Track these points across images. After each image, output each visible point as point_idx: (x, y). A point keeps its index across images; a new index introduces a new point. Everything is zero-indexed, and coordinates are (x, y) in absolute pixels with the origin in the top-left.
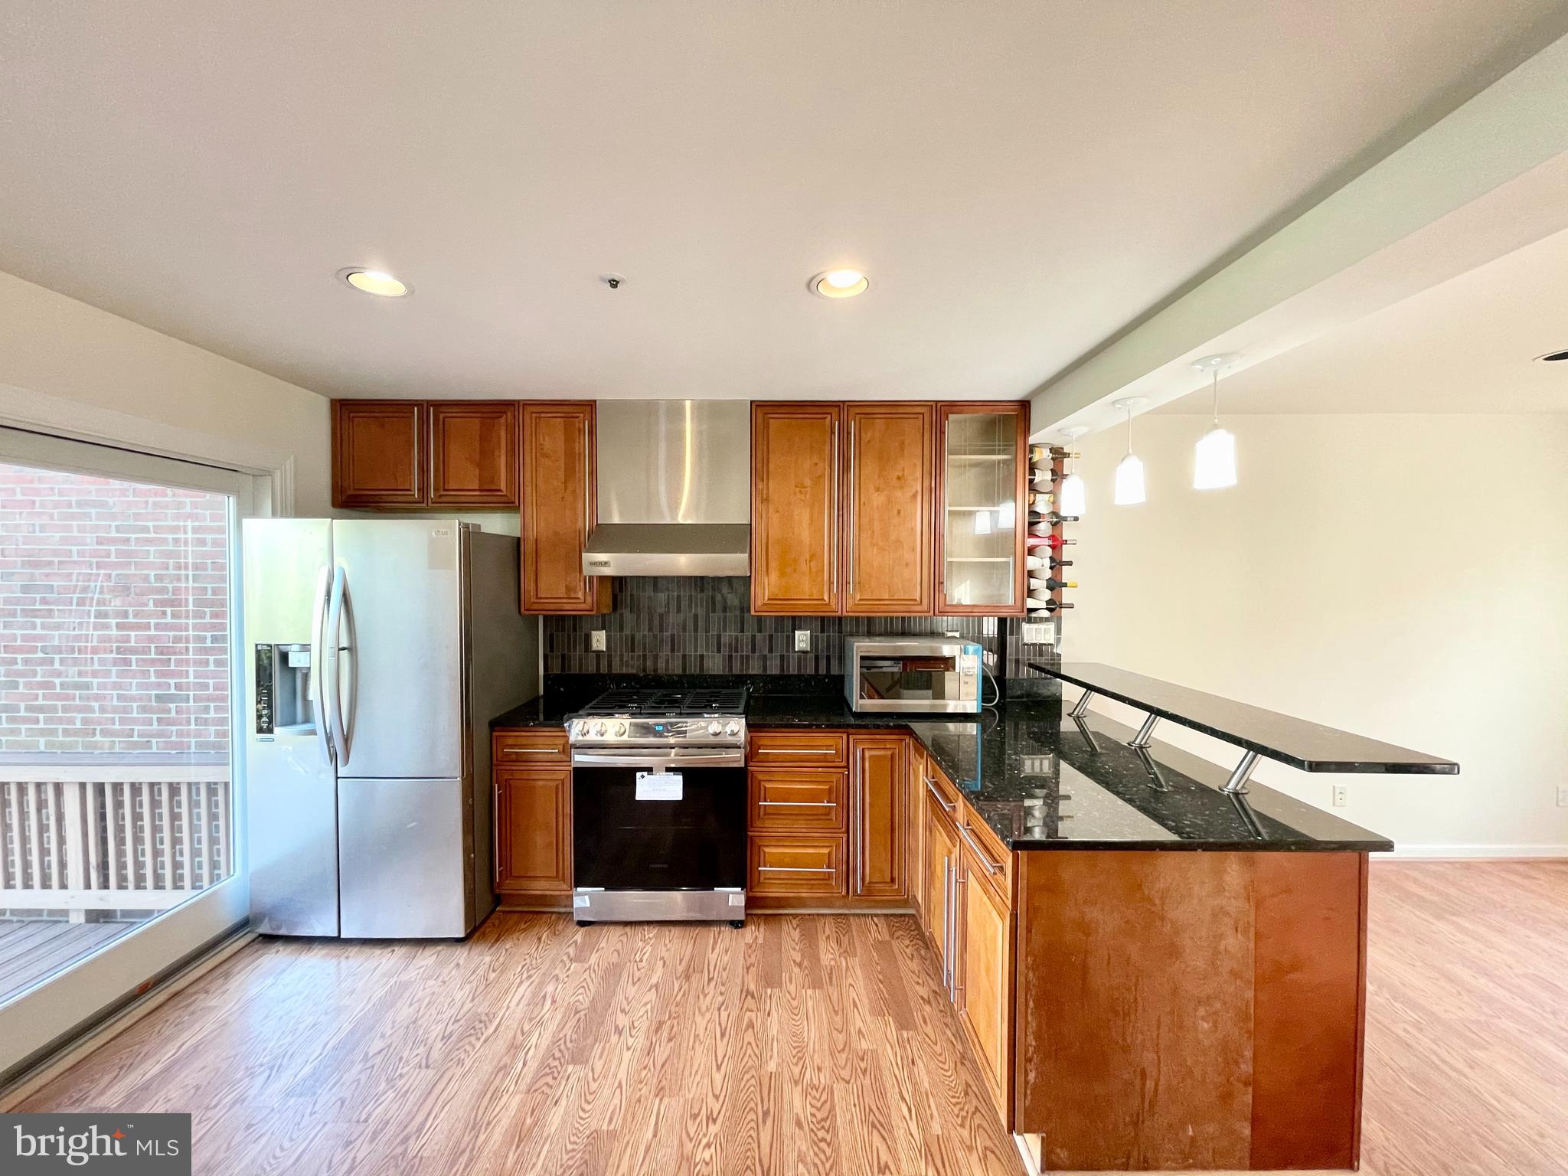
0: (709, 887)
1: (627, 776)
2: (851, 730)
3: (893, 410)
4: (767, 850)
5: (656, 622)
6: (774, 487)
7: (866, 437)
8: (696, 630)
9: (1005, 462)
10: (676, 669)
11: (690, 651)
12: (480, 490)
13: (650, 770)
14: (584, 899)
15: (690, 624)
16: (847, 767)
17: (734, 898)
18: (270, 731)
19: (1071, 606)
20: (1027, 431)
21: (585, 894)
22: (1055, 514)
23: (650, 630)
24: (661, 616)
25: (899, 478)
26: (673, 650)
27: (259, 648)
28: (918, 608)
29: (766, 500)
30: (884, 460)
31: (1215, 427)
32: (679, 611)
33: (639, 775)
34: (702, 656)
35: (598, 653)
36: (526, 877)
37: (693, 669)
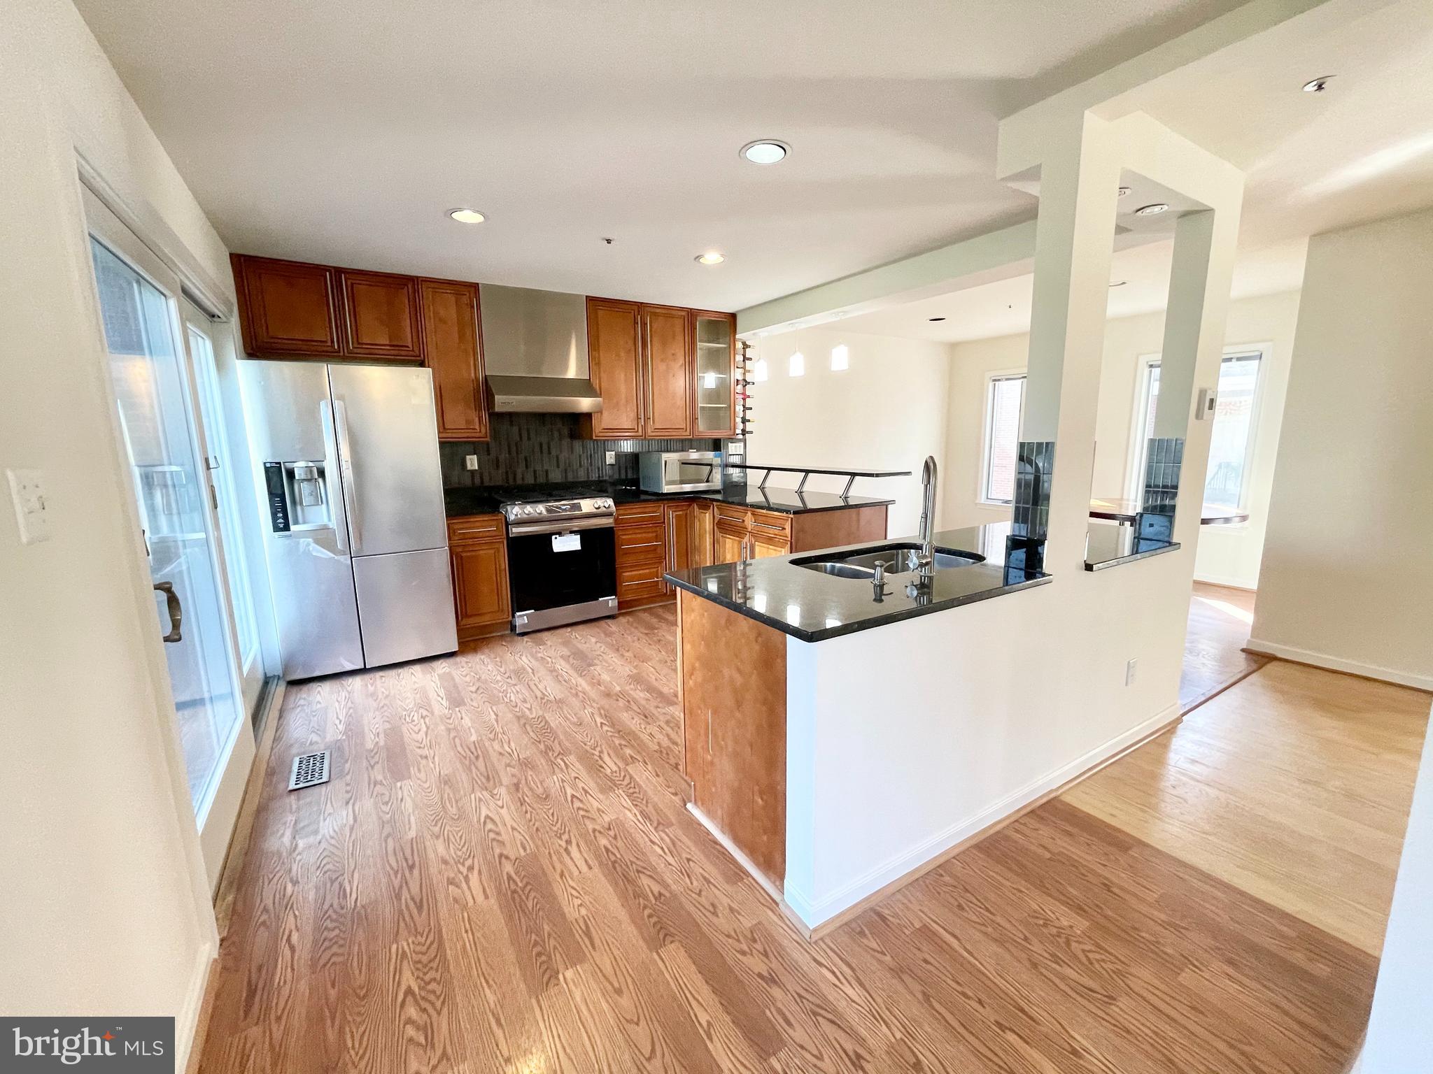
0: (595, 598)
1: (546, 539)
2: (665, 502)
3: (667, 312)
4: (624, 574)
5: (514, 449)
6: (604, 356)
7: (655, 326)
8: (541, 452)
9: (725, 348)
10: (530, 480)
11: (538, 468)
12: (390, 346)
13: (560, 534)
14: (523, 618)
15: (537, 449)
16: (664, 522)
17: (611, 601)
18: (286, 527)
19: (751, 432)
20: (735, 332)
21: (524, 615)
22: (745, 380)
23: (510, 452)
24: (516, 444)
25: (673, 354)
26: (527, 467)
27: (268, 465)
28: (684, 434)
29: (598, 364)
30: (664, 344)
31: (840, 343)
32: (529, 439)
33: (553, 537)
34: (547, 472)
35: (473, 472)
36: (476, 615)
37: (541, 480)
